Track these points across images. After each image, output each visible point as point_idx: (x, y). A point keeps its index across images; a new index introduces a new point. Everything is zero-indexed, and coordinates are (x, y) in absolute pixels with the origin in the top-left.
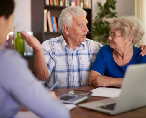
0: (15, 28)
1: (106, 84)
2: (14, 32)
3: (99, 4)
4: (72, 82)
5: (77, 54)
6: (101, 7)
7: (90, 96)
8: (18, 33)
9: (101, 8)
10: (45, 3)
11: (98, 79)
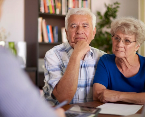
0: (6, 38)
1: (115, 98)
2: (5, 42)
3: (99, 14)
4: (77, 99)
5: (85, 67)
6: (101, 16)
7: (97, 113)
8: (9, 43)
9: (101, 18)
10: (39, 10)
11: (104, 92)
